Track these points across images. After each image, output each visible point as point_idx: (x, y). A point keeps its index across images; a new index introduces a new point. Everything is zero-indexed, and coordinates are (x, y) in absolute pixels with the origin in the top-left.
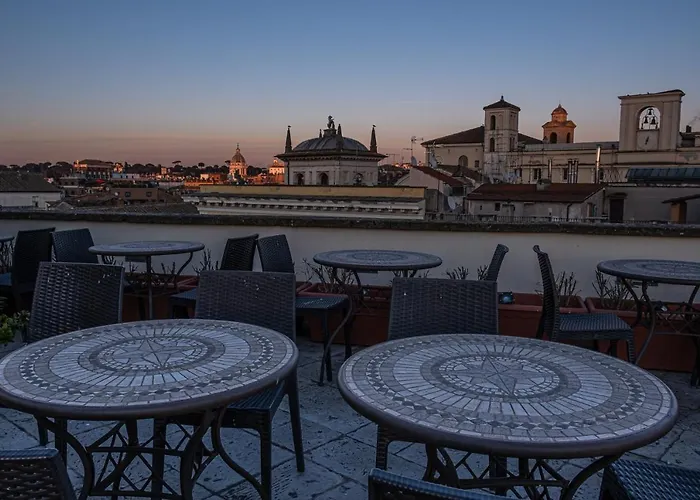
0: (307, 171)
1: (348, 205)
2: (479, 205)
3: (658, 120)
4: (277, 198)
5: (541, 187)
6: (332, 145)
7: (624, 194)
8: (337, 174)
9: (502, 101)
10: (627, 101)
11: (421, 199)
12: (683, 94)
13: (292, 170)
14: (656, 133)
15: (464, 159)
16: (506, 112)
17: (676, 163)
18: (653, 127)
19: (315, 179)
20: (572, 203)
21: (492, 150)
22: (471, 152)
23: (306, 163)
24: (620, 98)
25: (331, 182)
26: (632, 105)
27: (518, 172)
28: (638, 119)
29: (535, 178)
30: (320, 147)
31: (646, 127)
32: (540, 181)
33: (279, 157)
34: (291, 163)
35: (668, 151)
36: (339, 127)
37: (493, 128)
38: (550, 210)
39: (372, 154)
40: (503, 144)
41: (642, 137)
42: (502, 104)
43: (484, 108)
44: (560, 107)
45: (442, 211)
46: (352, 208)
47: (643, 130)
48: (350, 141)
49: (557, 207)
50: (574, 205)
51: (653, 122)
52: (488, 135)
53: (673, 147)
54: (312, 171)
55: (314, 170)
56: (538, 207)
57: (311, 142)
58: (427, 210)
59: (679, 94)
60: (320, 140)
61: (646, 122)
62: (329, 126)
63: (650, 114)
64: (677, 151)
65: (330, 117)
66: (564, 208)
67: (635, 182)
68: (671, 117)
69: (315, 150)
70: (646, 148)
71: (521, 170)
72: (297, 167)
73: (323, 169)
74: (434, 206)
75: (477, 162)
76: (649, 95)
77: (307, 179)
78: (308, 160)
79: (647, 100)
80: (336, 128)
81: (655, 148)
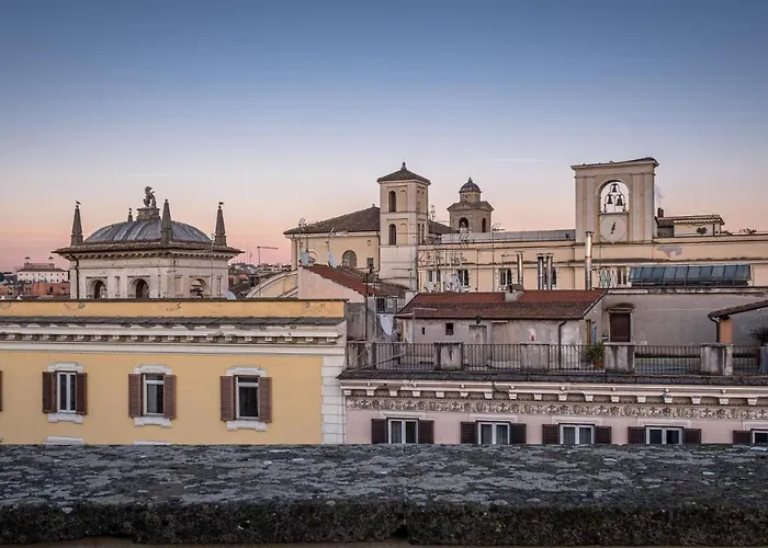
0: (111, 275)
1: (214, 332)
2: (419, 327)
3: (626, 200)
4: (82, 322)
5: (511, 297)
6: (154, 233)
7: (630, 306)
8: (164, 280)
9: (404, 170)
10: (583, 173)
11: (339, 320)
12: (656, 165)
13: (83, 275)
14: (625, 217)
15: (350, 255)
16: (412, 186)
17: (652, 260)
18: (619, 209)
19: (126, 289)
20: (565, 321)
21: (393, 241)
22: (361, 246)
23: (109, 263)
24: (574, 168)
25: (153, 294)
26: (591, 177)
27: (434, 274)
28: (600, 198)
29: (503, 283)
30: (132, 237)
31: (611, 209)
32: (511, 288)
33: (60, 252)
34: (82, 263)
35: (642, 243)
36: (166, 205)
37: (393, 209)
38: (533, 332)
39: (219, 248)
40: (408, 233)
41: (606, 223)
42: (404, 175)
43: (379, 180)
44: (470, 181)
45: (373, 339)
46: (222, 337)
47: (606, 214)
48: (184, 227)
49: (543, 326)
50: (568, 323)
51: (620, 203)
52: (385, 220)
53: (649, 238)
54: (119, 277)
55: (124, 274)
56: (513, 327)
57: (117, 228)
58: (349, 338)
59: (652, 163)
60: (130, 225)
61: (610, 202)
62: (147, 202)
63: (614, 191)
64: (653, 243)
65: (148, 189)
66: (554, 328)
67: (644, 287)
68: (642, 195)
69: (123, 242)
70: (613, 238)
71: (439, 272)
72: (91, 269)
73: (139, 273)
74: (360, 331)
75: (370, 261)
76: (612, 165)
77: (111, 290)
78: (112, 258)
79: (611, 171)
80: (160, 206)
81: (624, 240)
